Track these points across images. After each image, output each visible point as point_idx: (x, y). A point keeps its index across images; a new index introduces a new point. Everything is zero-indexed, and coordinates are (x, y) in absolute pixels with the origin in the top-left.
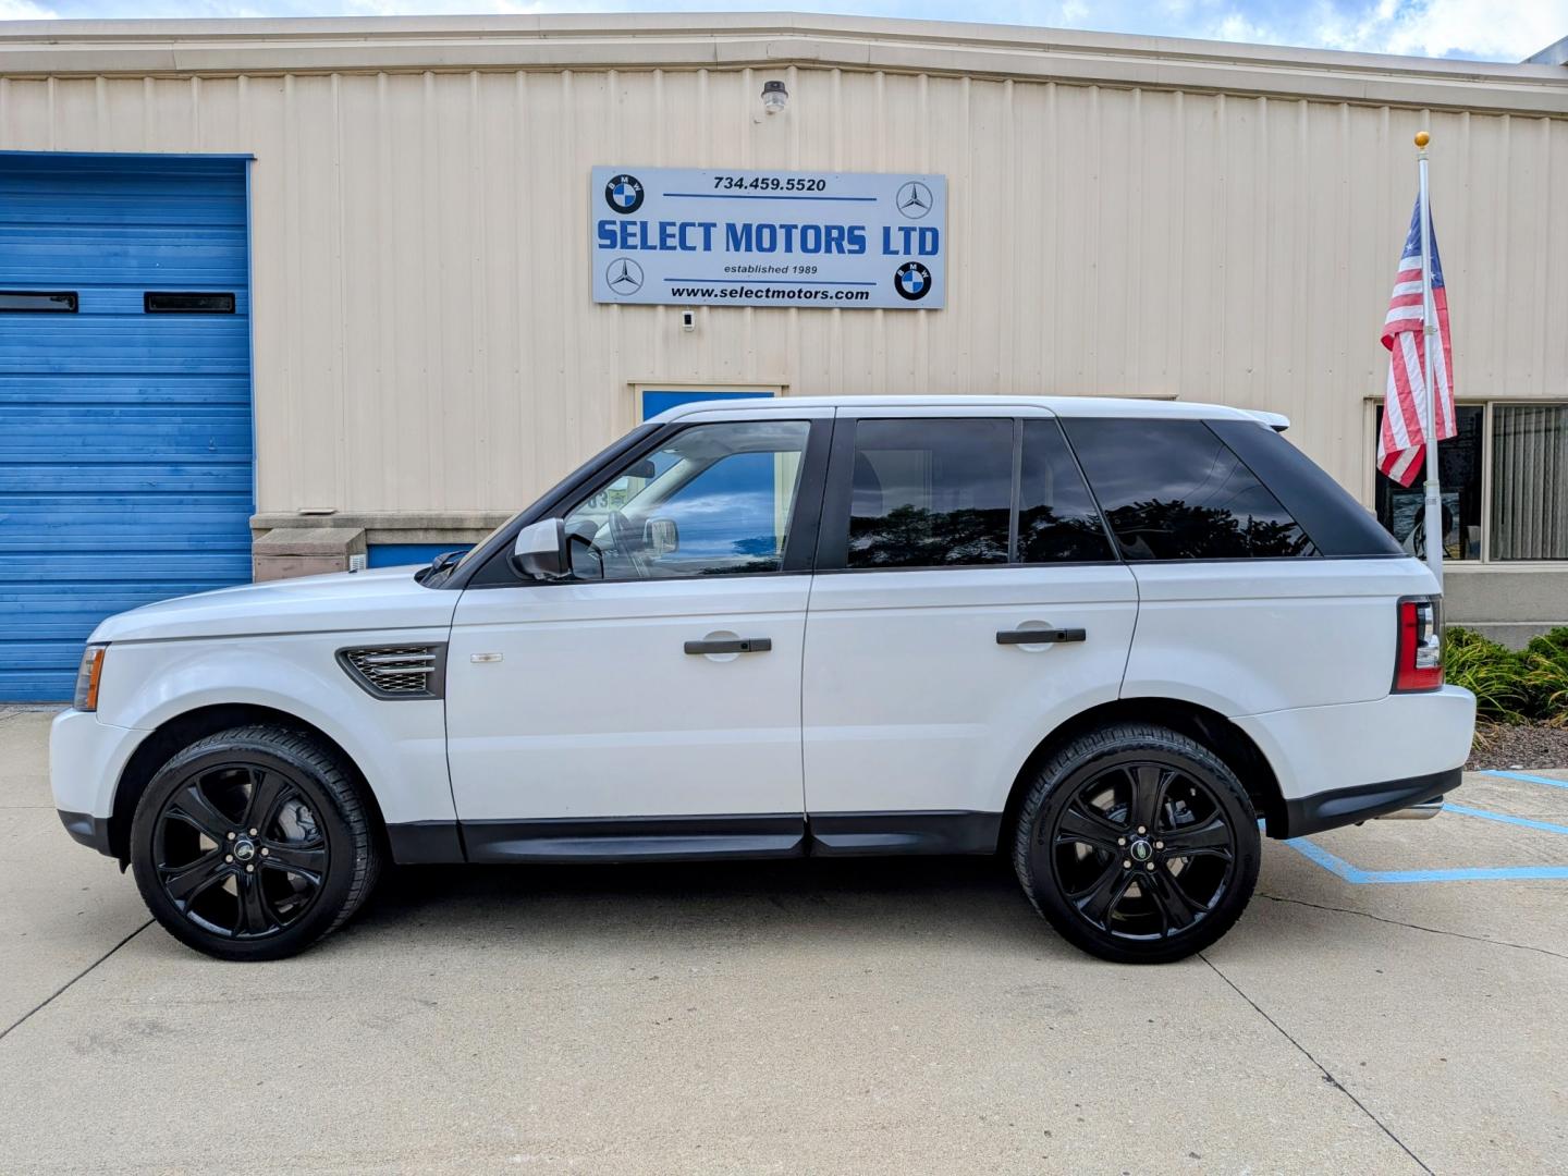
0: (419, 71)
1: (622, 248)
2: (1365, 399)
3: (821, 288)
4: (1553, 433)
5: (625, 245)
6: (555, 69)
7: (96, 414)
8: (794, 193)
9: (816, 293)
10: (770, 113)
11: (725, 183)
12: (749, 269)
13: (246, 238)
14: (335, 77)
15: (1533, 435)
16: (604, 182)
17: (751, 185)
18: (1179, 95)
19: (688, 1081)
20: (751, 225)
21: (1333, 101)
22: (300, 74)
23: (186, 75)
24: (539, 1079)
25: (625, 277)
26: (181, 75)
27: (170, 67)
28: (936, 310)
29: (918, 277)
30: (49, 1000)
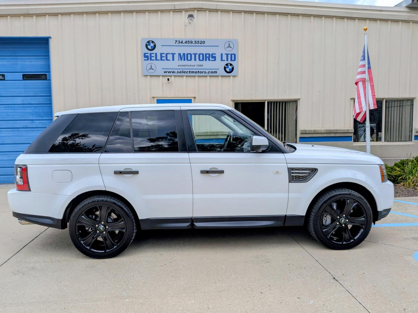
0: (94, 13)
1: (150, 60)
2: (351, 99)
3: (204, 70)
4: (401, 107)
5: (151, 60)
6: (131, 12)
7: (11, 107)
8: (197, 45)
9: (203, 72)
10: (190, 23)
11: (178, 42)
12: (185, 66)
13: (49, 59)
14: (72, 15)
15: (396, 107)
16: (145, 42)
17: (185, 43)
18: (301, 17)
19: (170, 280)
20: (185, 54)
21: (343, 18)
22: (63, 14)
23: (32, 15)
24: (132, 280)
25: (151, 68)
26: (30, 15)
27: (27, 13)
28: (235, 76)
29: (230, 67)
30: (6, 262)
